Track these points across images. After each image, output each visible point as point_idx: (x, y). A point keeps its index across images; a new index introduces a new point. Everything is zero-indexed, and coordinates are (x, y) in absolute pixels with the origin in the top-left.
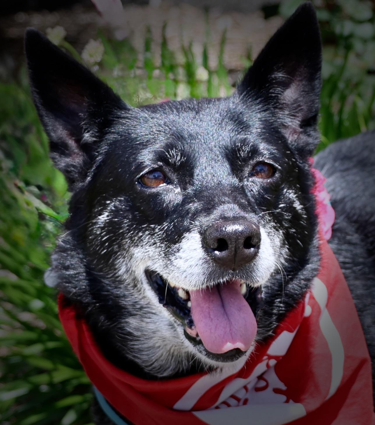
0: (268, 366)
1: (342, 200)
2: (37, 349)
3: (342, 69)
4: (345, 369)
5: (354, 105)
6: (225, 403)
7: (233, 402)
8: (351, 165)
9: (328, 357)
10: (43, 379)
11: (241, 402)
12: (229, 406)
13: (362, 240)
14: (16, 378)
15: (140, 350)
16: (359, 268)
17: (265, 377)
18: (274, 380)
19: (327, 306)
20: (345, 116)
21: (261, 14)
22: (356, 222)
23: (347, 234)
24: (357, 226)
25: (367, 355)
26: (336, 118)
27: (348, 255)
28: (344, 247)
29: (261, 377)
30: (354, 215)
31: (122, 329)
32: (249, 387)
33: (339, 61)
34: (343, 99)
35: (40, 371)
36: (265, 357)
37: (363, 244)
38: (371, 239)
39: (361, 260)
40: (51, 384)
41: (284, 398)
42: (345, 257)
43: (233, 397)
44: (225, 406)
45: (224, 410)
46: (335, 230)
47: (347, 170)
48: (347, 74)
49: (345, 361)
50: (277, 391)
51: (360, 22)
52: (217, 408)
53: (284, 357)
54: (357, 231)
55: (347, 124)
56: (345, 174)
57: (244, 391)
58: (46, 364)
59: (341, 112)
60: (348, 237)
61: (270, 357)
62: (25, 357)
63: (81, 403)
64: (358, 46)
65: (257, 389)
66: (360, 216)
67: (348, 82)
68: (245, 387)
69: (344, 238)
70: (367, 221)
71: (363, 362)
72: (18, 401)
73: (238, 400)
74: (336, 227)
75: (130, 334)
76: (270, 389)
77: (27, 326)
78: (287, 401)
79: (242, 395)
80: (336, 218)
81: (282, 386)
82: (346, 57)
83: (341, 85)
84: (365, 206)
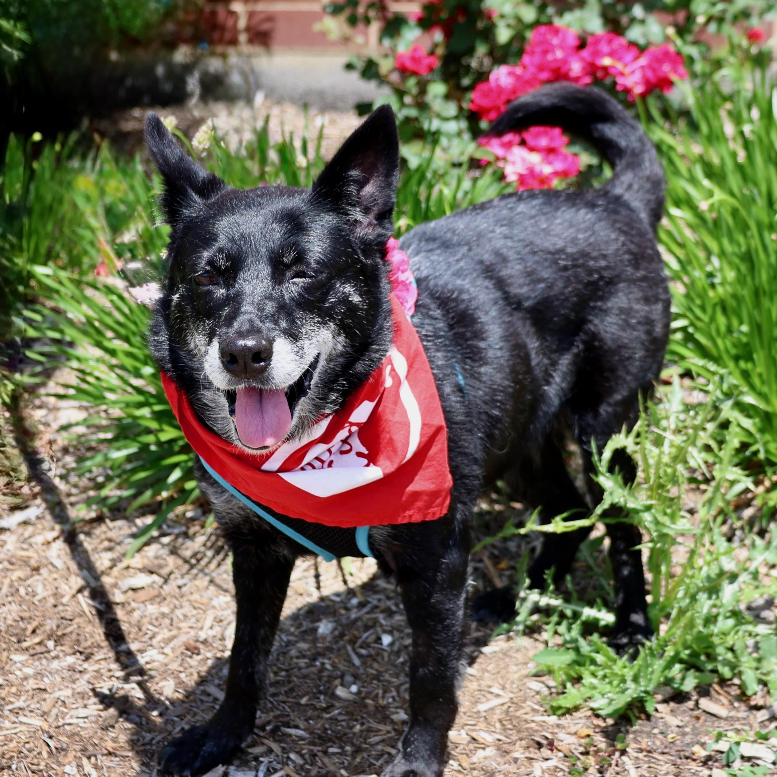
0: (350, 431)
1: (426, 278)
2: (145, 412)
3: (429, 161)
4: (422, 435)
5: (441, 192)
6: (309, 464)
7: (317, 464)
8: (435, 246)
9: (407, 425)
10: (150, 439)
11: (326, 464)
12: (314, 468)
13: (444, 315)
14: (126, 438)
15: (216, 420)
16: (440, 341)
17: (350, 441)
18: (357, 445)
19: (407, 377)
20: (432, 203)
21: (356, 112)
22: (438, 298)
23: (430, 309)
24: (439, 302)
25: (443, 423)
26: (423, 206)
27: (430, 328)
28: (427, 321)
29: (345, 441)
30: (437, 292)
31: (199, 400)
32: (333, 450)
33: (426, 154)
34: (430, 187)
35: (149, 431)
36: (347, 425)
37: (444, 319)
38: (451, 315)
39: (442, 333)
40: (159, 444)
41: (365, 461)
42: (427, 331)
43: (317, 458)
44: (309, 467)
45: (309, 471)
46: (417, 306)
47: (431, 250)
48: (434, 166)
49: (422, 428)
50: (359, 454)
51: (446, 119)
52: (303, 469)
53: (365, 424)
54: (439, 307)
55: (433, 209)
56: (429, 254)
57: (328, 454)
58: (154, 425)
59: (428, 199)
60: (431, 313)
61: (352, 424)
62: (135, 418)
63: (186, 462)
64: (444, 141)
65: (342, 453)
66: (442, 293)
67: (435, 172)
68: (329, 451)
69: (427, 313)
70: (449, 298)
71: (439, 429)
72: (129, 459)
73: (322, 462)
74: (420, 302)
75: (206, 405)
76: (353, 453)
77: (139, 391)
78: (368, 465)
79: (326, 457)
80: (419, 295)
81: (365, 451)
82: (433, 151)
83: (429, 175)
84: (447, 284)
